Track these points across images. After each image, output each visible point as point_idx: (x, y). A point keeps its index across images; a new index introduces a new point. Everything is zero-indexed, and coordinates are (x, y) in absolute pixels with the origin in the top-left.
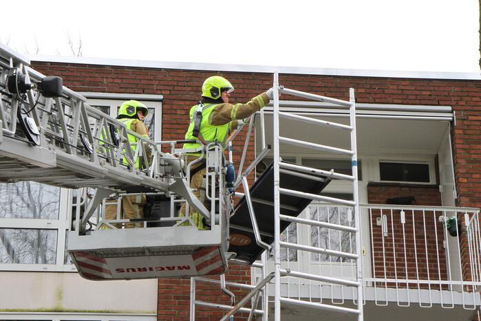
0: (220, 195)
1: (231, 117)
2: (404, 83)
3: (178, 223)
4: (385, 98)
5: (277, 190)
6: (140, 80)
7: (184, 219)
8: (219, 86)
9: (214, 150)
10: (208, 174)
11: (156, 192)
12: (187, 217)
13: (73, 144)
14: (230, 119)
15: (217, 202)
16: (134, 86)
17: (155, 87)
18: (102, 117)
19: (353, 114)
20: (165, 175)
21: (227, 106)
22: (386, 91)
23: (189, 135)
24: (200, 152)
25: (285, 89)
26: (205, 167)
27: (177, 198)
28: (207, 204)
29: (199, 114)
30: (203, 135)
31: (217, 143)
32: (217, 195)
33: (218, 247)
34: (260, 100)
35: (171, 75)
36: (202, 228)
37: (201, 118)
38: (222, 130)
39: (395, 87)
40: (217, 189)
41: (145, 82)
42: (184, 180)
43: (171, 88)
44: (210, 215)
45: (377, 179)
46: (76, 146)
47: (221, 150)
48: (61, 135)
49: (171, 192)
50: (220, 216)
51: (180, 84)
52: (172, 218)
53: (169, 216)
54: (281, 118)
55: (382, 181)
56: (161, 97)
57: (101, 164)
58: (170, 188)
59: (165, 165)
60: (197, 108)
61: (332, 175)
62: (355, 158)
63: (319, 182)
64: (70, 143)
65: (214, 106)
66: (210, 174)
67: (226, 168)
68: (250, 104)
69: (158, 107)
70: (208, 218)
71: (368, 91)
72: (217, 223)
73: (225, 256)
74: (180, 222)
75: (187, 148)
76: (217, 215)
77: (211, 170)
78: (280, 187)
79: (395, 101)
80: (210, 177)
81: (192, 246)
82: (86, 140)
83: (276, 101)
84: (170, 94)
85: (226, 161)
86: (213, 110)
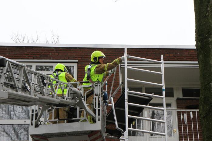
0: (100, 107)
1: (105, 70)
2: (191, 51)
3: (81, 120)
4: (183, 58)
5: (127, 104)
6: (67, 53)
7: (83, 118)
8: (97, 56)
9: (97, 85)
10: (94, 97)
11: (70, 106)
12: (85, 118)
13: (19, 87)
14: (104, 71)
15: (99, 110)
16: (64, 56)
17: (74, 56)
18: (37, 73)
19: (163, 66)
20: (74, 98)
21: (103, 65)
22: (183, 55)
23: (85, 79)
24: (91, 87)
25: (130, 56)
26: (93, 93)
27: (80, 109)
28: (95, 111)
29: (89, 69)
30: (92, 79)
31: (98, 82)
32: (99, 107)
33: (99, 131)
34: (118, 61)
35: (81, 50)
36: (93, 123)
37: (90, 71)
38: (101, 76)
39: (187, 53)
40: (99, 104)
41: (70, 54)
42: (83, 100)
43: (81, 56)
44: (96, 116)
45: (181, 96)
46: (21, 88)
47: (100, 86)
48: (13, 83)
49: (77, 106)
50: (100, 117)
51: (86, 54)
52: (78, 118)
53: (77, 117)
54: (128, 70)
55: (184, 98)
56: (77, 61)
57: (35, 95)
58: (76, 104)
59: (73, 94)
60: (89, 66)
61: (153, 96)
62: (164, 88)
63: (147, 99)
64: (17, 87)
65: (96, 66)
66: (96, 97)
67: (103, 94)
68: (113, 63)
69: (76, 66)
70: (95, 118)
71: (174, 55)
72: (99, 120)
73: (104, 135)
74: (82, 120)
75: (84, 85)
76: (99, 116)
77: (96, 95)
78: (128, 102)
79: (188, 60)
80: (96, 98)
81: (87, 131)
82: (27, 85)
83: (126, 61)
84: (81, 59)
85: (103, 91)
86: (96, 68)
